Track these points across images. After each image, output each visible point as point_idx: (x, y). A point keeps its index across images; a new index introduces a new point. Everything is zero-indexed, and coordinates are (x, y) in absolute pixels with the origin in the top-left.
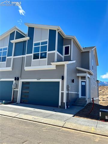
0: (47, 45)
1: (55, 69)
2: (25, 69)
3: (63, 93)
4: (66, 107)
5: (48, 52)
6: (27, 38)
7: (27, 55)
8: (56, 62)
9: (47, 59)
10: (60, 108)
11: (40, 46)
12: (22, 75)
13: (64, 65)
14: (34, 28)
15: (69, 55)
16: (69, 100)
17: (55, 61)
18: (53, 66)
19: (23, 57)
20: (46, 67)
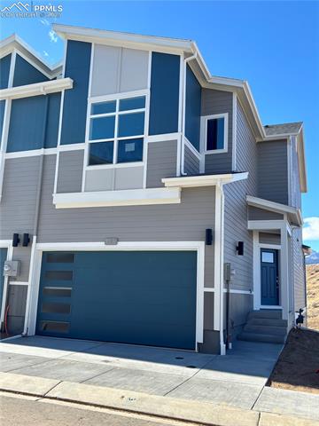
0: (144, 113)
1: (179, 201)
2: (54, 203)
3: (213, 293)
4: (223, 346)
5: (148, 139)
6: (63, 84)
7: (61, 148)
8: (182, 176)
9: (144, 164)
10: (199, 351)
11: (117, 113)
12: (41, 227)
13: (212, 189)
14: (90, 44)
15: (225, 150)
16: (229, 321)
17: (178, 174)
18: (169, 193)
19: (44, 156)
20: (144, 196)
